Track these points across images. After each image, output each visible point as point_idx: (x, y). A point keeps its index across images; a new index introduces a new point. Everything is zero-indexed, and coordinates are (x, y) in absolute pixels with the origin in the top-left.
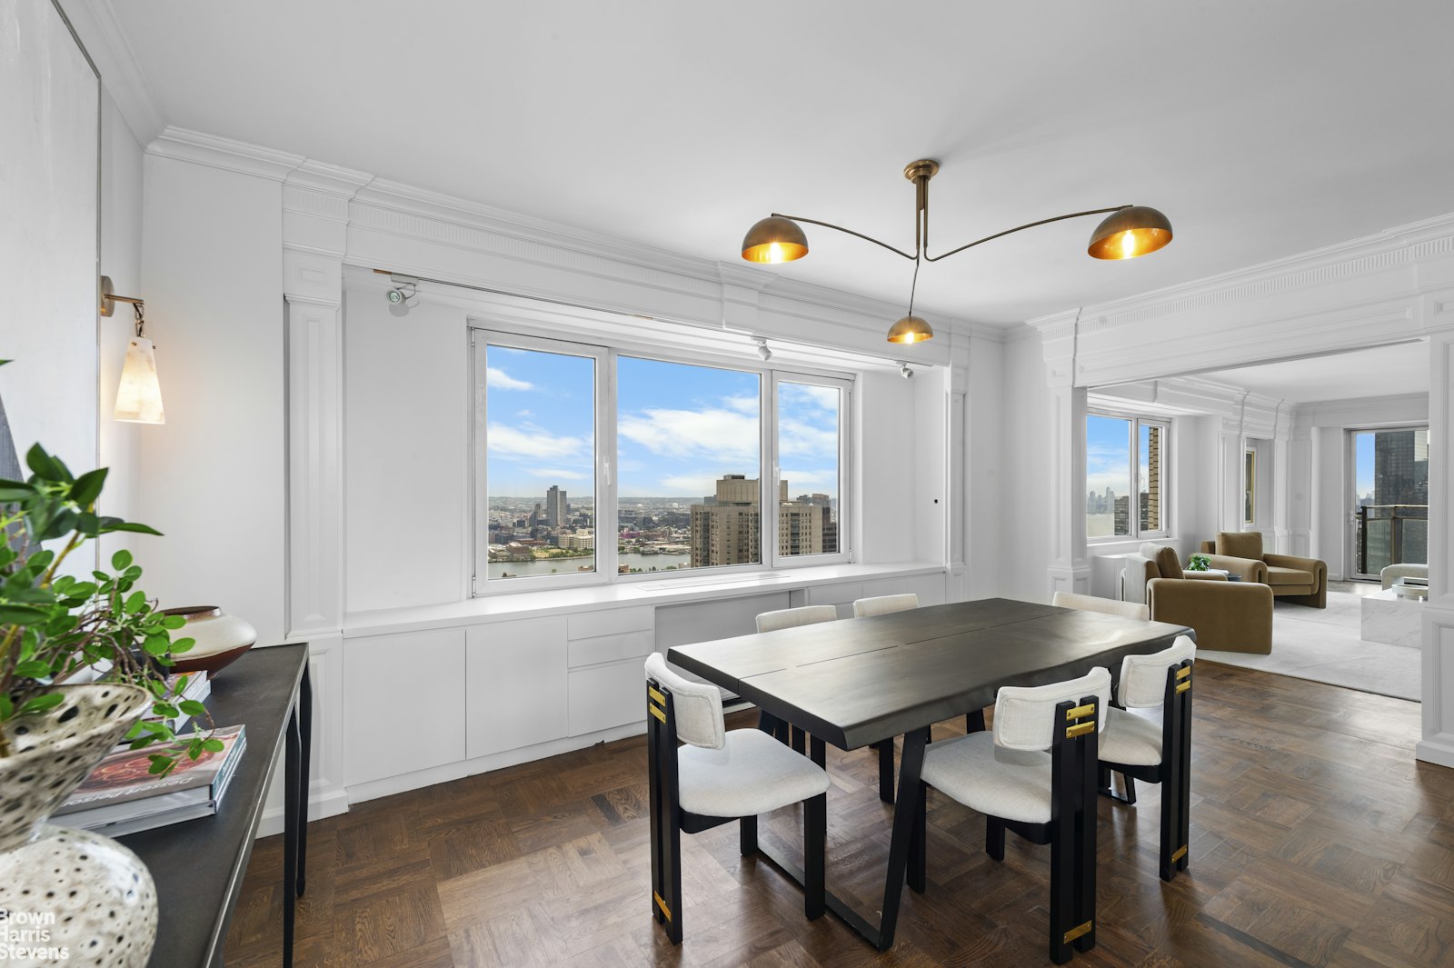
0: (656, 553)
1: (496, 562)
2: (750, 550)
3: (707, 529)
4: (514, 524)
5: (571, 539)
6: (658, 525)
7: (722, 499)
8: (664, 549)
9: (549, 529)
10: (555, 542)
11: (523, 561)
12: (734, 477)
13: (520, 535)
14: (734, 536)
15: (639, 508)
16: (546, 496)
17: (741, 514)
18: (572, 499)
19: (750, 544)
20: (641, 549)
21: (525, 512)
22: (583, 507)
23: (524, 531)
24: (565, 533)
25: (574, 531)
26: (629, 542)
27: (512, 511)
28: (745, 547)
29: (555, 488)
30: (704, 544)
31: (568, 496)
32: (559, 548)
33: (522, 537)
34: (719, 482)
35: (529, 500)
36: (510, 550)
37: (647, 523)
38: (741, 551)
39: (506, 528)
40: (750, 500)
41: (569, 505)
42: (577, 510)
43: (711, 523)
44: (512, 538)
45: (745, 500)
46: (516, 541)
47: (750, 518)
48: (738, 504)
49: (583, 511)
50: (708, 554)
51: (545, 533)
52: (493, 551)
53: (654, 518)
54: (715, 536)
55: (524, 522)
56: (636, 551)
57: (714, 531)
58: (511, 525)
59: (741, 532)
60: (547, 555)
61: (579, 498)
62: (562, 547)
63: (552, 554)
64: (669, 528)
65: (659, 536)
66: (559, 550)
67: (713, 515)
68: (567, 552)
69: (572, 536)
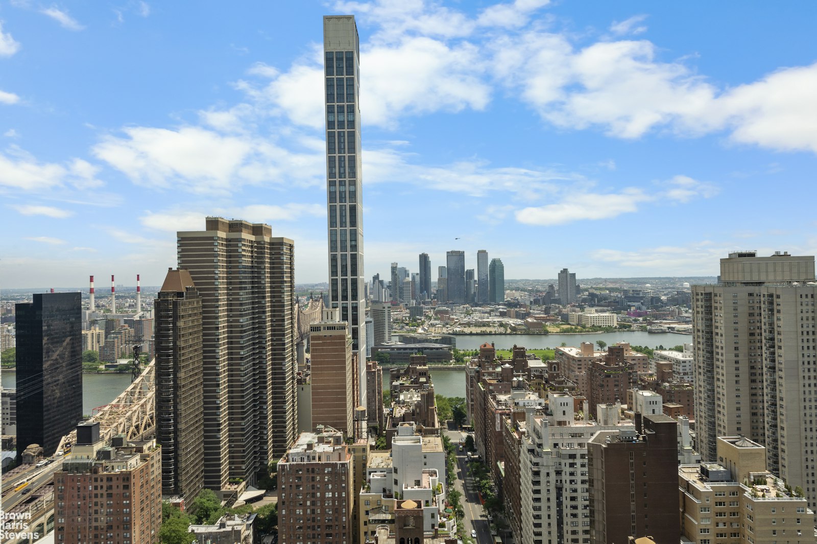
0: (664, 332)
1: (516, 334)
2: (764, 334)
3: (709, 310)
4: (531, 302)
5: (580, 317)
6: (666, 305)
7: (727, 279)
8: (673, 329)
9: (561, 307)
10: (566, 319)
11: (537, 334)
12: (741, 255)
13: (536, 312)
14: (743, 320)
15: (647, 288)
16: (557, 278)
17: (751, 295)
18: (582, 281)
19: (763, 327)
20: (648, 327)
21: (541, 292)
22: (592, 287)
23: (539, 308)
24: (575, 311)
25: (582, 309)
26: (636, 321)
27: (530, 291)
28: (758, 331)
29: (565, 271)
30: (707, 326)
31: (577, 277)
32: (569, 324)
33: (537, 314)
34: (723, 262)
35: (545, 281)
36: (527, 324)
37: (655, 302)
38: (752, 334)
39: (525, 306)
40: (763, 279)
41: (579, 286)
42: (586, 290)
43: (714, 305)
44: (528, 314)
45: (756, 279)
46: (531, 317)
47: (762, 299)
48: (747, 284)
49: (591, 291)
50: (712, 336)
51: (557, 311)
52: (513, 325)
53: (663, 298)
54: (718, 318)
55: (539, 300)
56: (643, 329)
57: (718, 312)
58: (528, 303)
59: (751, 315)
60: (558, 330)
61: (588, 279)
62: (572, 323)
63: (563, 329)
64: (678, 308)
65: (668, 315)
66: (569, 326)
67: (716, 295)
68: (576, 328)
69: (580, 313)
